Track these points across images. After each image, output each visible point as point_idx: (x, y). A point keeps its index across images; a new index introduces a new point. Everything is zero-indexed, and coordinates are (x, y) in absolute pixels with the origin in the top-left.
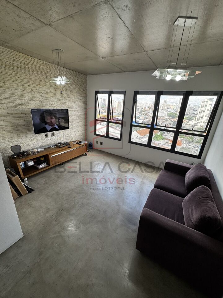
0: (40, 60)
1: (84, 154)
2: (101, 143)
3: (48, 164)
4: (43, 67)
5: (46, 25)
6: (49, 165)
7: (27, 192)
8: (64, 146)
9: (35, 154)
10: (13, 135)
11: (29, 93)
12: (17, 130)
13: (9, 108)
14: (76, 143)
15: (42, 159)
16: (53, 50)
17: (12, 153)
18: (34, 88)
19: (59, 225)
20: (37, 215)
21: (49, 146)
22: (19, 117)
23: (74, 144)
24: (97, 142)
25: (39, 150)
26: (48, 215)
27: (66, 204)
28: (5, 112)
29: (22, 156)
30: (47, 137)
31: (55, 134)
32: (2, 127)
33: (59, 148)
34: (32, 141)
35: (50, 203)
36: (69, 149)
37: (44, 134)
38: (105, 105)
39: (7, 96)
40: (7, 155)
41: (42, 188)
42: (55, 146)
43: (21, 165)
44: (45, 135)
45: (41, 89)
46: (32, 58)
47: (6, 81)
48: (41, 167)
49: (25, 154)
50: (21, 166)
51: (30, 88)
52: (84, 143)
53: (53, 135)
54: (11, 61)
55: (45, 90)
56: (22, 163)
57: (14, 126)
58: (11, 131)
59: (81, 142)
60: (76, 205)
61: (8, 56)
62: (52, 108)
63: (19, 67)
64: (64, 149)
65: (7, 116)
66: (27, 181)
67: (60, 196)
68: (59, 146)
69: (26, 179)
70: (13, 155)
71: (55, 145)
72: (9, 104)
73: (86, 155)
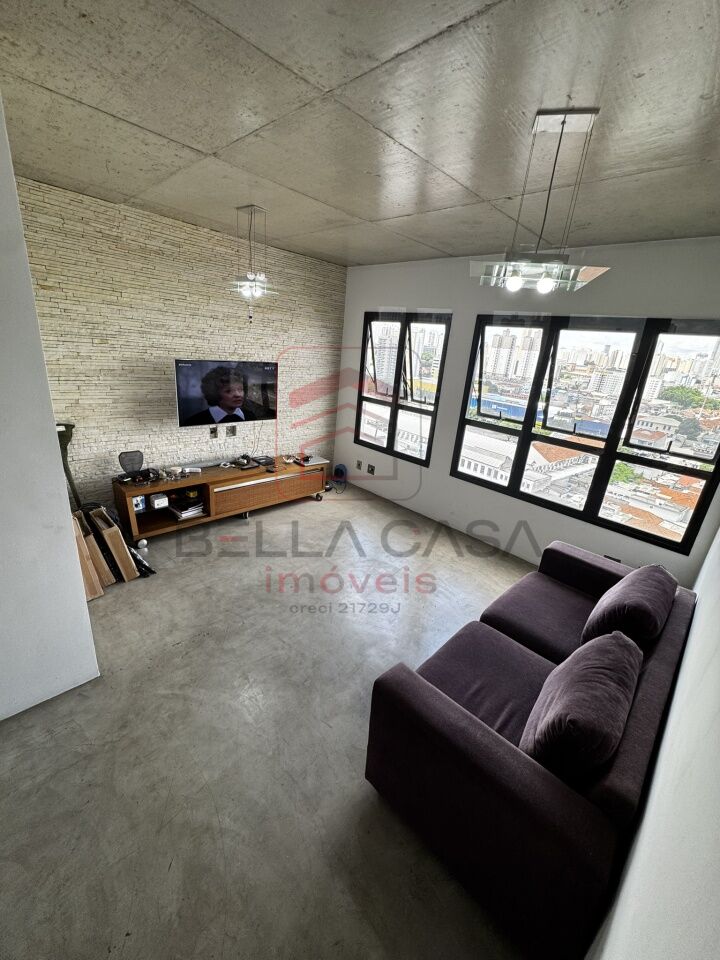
0: (213, 232)
1: (315, 495)
2: (371, 470)
3: (206, 512)
4: (223, 249)
5: (206, 155)
6: (209, 515)
7: (138, 574)
8: (256, 464)
9: (176, 480)
10: (128, 425)
11: (179, 319)
12: (141, 413)
13: (127, 354)
14: (292, 461)
15: (192, 495)
16: (238, 208)
17: (121, 471)
18: (192, 306)
19: (188, 668)
20: (144, 634)
21: (216, 463)
22: (148, 379)
23: (286, 463)
24: (359, 465)
25: (187, 470)
26: (168, 639)
27: (221, 621)
28: (116, 365)
29: (144, 480)
30: (216, 437)
31: (238, 429)
32: (106, 402)
33: (242, 469)
34: (174, 444)
35: (184, 610)
36: (268, 474)
37: (206, 428)
38: (434, 351)
39: (126, 324)
40: (111, 473)
41: (175, 570)
42: (231, 463)
43: (136, 503)
44: (212, 432)
45: (211, 308)
46: (195, 227)
47: (127, 288)
48: (186, 515)
49: (151, 475)
50: (137, 506)
51: (181, 304)
52: (317, 461)
53: (232, 431)
54: (142, 240)
55: (220, 309)
56: (139, 499)
57: (134, 401)
58: (124, 413)
59: (306, 459)
60: (247, 629)
61: (136, 228)
62: (236, 358)
63: (160, 253)
64: (255, 475)
65: (120, 375)
66: (146, 546)
67: (214, 598)
68: (244, 465)
69: (145, 542)
70: (122, 477)
71: (231, 460)
72: (127, 345)
73: (318, 498)
